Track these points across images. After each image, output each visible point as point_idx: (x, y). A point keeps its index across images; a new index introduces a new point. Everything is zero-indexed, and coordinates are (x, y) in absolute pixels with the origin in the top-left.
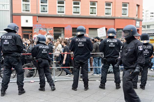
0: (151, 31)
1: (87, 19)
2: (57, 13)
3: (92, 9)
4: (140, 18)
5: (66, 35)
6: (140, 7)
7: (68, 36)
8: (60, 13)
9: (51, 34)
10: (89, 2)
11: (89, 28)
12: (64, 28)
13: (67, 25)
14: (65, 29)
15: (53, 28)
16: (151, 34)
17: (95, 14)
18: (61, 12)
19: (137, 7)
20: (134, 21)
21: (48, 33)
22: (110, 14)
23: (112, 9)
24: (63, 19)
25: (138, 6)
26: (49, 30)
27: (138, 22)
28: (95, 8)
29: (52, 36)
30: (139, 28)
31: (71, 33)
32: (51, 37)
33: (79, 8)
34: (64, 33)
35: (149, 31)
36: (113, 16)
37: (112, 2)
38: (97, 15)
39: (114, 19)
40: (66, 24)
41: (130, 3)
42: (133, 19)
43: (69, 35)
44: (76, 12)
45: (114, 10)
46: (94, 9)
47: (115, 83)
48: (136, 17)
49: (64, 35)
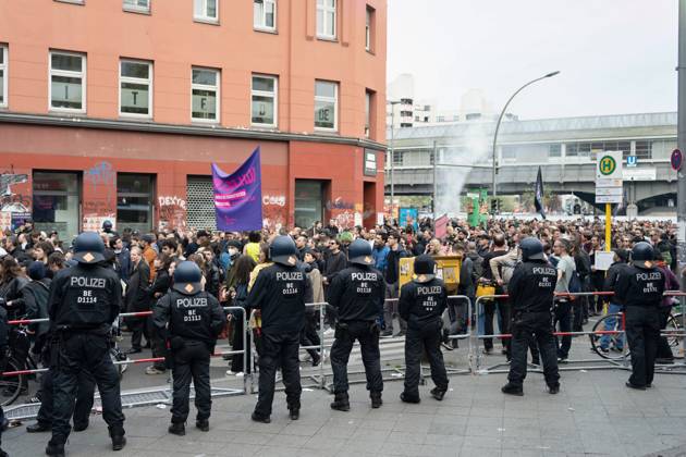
0: (405, 176)
1: (182, 138)
2: (51, 108)
3: (199, 97)
4: (379, 141)
5: (91, 204)
6: (378, 97)
7: (100, 207)
8: (62, 109)
9: (19, 199)
10: (189, 66)
11: (190, 177)
12: (80, 174)
13: (94, 159)
14: (85, 178)
15: (30, 174)
16: (408, 186)
17: (212, 116)
18: (67, 104)
19: (366, 99)
20: (357, 150)
21: (9, 192)
22: (271, 121)
23: (279, 103)
24: (78, 135)
25: (370, 93)
26: (13, 183)
27: (371, 156)
28: (213, 94)
29: (27, 210)
30: (374, 176)
31: (111, 193)
32: (21, 211)
33: (144, 92)
34: (79, 194)
35: (400, 176)
36: (283, 129)
37: (278, 76)
38: (220, 124)
39: (287, 142)
40: (92, 155)
41: (342, 84)
42: (356, 145)
43: (103, 204)
44: (132, 105)
45: (284, 108)
46: (209, 99)
47: (369, 392)
48: (363, 137)
49: (80, 202)
